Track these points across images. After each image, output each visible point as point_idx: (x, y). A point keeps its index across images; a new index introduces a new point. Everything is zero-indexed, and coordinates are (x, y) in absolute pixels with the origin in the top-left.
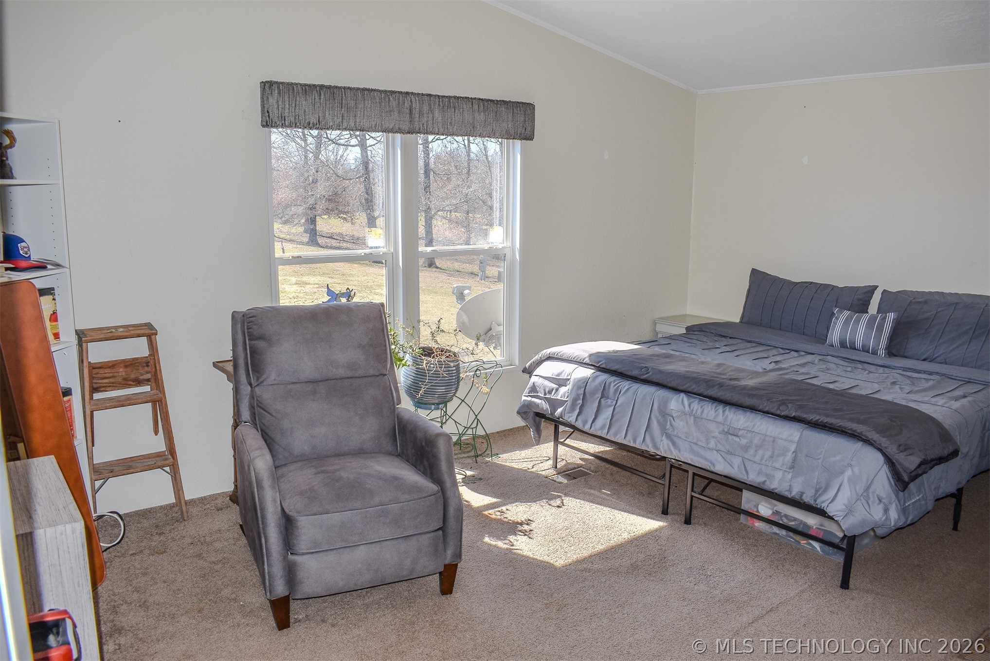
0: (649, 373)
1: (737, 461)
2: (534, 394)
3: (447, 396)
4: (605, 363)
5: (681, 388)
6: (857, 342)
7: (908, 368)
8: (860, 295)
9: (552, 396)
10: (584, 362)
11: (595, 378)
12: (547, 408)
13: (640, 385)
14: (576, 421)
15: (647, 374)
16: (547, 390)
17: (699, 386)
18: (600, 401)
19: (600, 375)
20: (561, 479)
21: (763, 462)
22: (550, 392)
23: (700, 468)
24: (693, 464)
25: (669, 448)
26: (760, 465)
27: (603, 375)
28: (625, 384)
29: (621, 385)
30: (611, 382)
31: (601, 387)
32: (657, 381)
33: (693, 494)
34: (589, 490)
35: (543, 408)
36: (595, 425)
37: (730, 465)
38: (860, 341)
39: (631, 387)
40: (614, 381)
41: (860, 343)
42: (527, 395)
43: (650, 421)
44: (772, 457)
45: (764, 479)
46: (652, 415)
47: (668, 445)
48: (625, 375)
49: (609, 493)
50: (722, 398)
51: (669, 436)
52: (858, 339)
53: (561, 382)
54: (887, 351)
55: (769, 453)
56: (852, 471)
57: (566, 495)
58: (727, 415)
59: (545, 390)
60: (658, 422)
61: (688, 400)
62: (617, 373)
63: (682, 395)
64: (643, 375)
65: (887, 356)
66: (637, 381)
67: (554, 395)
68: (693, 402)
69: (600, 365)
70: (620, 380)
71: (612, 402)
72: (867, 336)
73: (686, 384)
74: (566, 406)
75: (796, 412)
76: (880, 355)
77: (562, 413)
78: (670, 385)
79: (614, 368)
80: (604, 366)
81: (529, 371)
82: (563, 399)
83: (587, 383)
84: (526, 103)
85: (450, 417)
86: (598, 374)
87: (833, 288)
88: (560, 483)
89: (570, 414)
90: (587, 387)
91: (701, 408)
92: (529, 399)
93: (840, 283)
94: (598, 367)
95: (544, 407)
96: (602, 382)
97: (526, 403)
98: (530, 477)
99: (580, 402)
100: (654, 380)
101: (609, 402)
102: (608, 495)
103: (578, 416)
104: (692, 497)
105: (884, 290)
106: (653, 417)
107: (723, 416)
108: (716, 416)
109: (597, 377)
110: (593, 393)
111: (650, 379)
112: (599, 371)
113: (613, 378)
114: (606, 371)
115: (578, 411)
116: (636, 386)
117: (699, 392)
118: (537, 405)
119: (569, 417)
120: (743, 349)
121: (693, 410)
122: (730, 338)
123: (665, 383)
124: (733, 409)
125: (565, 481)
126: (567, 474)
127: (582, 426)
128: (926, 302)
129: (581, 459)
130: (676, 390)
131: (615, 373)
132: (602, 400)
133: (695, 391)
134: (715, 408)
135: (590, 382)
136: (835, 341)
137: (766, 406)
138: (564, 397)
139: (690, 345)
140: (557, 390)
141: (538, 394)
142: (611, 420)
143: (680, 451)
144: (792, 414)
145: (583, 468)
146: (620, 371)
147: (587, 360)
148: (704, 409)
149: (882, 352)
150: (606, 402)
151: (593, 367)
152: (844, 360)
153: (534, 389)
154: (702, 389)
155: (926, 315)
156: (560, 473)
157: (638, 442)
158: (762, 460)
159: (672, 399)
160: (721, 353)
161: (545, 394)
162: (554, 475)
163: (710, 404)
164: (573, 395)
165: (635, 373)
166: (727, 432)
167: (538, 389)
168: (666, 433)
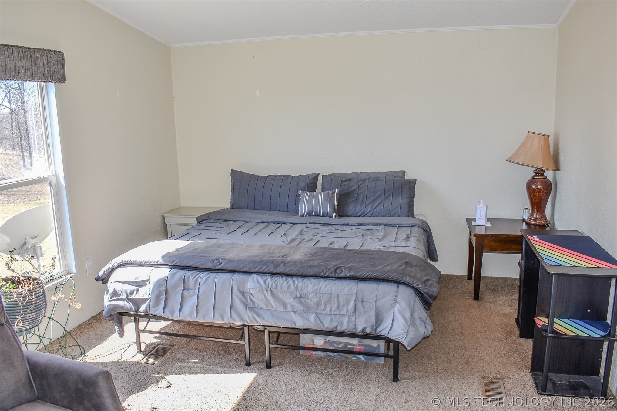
0: (221, 263)
1: (312, 317)
2: (117, 298)
3: (38, 320)
4: (180, 262)
5: (254, 271)
6: (319, 211)
7: (360, 224)
8: (311, 180)
9: (135, 296)
10: (159, 263)
11: (173, 275)
12: (131, 307)
13: (215, 274)
14: (163, 313)
15: (220, 264)
16: (128, 292)
17: (268, 267)
18: (182, 293)
19: (176, 272)
20: (151, 360)
21: (332, 313)
22: (132, 293)
23: (283, 327)
24: (277, 326)
25: (254, 318)
26: (330, 316)
27: (179, 271)
28: (203, 276)
29: (199, 277)
30: (189, 276)
31: (181, 282)
32: (231, 269)
33: (271, 346)
34: (180, 364)
35: (127, 309)
36: (182, 313)
37: (308, 320)
38: (321, 210)
39: (209, 277)
40: (192, 275)
41: (321, 211)
42: (110, 299)
43: (233, 301)
44: (338, 307)
45: (336, 325)
46: (234, 296)
47: (253, 316)
48: (200, 268)
49: (197, 361)
50: (289, 273)
51: (251, 309)
52: (319, 209)
53: (140, 284)
54: (337, 214)
55: (335, 306)
56: (400, 305)
57: (167, 374)
58: (297, 285)
59: (126, 293)
60: (240, 300)
61: (262, 279)
62: (191, 268)
63: (255, 276)
64: (217, 265)
65: (338, 217)
66: (212, 271)
67: (136, 295)
68: (266, 279)
69: (175, 264)
70: (196, 273)
71: (194, 292)
72: (325, 207)
73: (257, 267)
74: (150, 302)
75: (350, 273)
76: (334, 218)
77: (146, 309)
78: (243, 270)
79: (189, 265)
80: (178, 264)
81: (104, 280)
82: (146, 297)
83: (167, 280)
84: (56, 51)
85: (43, 337)
86: (175, 272)
87: (293, 177)
88: (153, 364)
89: (156, 308)
90: (167, 284)
91: (275, 282)
92: (113, 303)
93: (295, 173)
94: (173, 265)
95: (128, 306)
96: (181, 277)
97: (111, 307)
98: (125, 366)
99: (164, 296)
100: (228, 269)
101: (191, 292)
102: (197, 363)
103: (164, 308)
104: (270, 347)
105: (323, 175)
106: (234, 297)
107: (294, 285)
108: (289, 287)
109: (175, 274)
110: (175, 287)
111: (224, 268)
112: (175, 268)
113: (190, 273)
114: (181, 268)
115: (162, 304)
116: (213, 275)
117: (269, 272)
118: (122, 307)
119: (155, 311)
120: (251, 228)
121: (268, 286)
122: (234, 221)
123: (238, 269)
124: (300, 279)
125: (156, 361)
126: (152, 354)
127: (170, 316)
128: (350, 180)
129: (155, 338)
130: (249, 273)
131: (190, 268)
132: (184, 291)
133: (266, 271)
134: (286, 281)
135: (170, 279)
136: (305, 213)
137: (326, 273)
138: (146, 295)
139: (215, 232)
140: (138, 291)
141: (120, 297)
142: (197, 306)
143: (264, 319)
144: (347, 274)
145: (161, 345)
146: (195, 266)
147: (161, 261)
148: (277, 283)
149: (335, 215)
150: (189, 292)
151: (167, 266)
152: (318, 224)
153: (115, 294)
154: (271, 268)
155: (354, 188)
156: (147, 355)
157: (225, 319)
158: (330, 311)
159: (248, 280)
160: (242, 234)
161: (127, 296)
162: (144, 358)
163: (281, 278)
164: (156, 292)
165: (209, 265)
166: (299, 297)
167: (120, 293)
168: (249, 307)
